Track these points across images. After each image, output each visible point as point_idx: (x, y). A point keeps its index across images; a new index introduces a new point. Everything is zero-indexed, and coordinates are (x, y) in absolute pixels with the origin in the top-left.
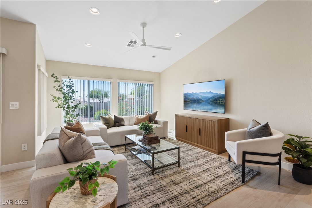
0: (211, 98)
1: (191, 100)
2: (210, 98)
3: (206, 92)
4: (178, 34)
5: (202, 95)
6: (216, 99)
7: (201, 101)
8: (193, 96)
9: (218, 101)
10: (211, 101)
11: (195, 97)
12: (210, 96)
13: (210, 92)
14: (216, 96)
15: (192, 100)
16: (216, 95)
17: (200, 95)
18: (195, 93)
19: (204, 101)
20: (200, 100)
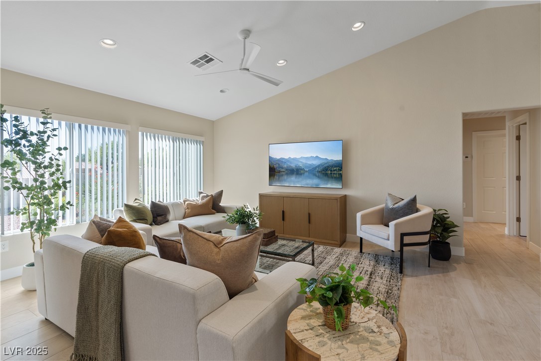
0: (319, 166)
1: (286, 170)
2: (316, 167)
3: (310, 156)
4: (281, 62)
5: (304, 161)
6: (325, 167)
7: (302, 172)
8: (291, 163)
9: (329, 172)
10: (317, 172)
11: (293, 166)
12: (316, 163)
13: (317, 157)
14: (326, 164)
15: (289, 170)
16: (326, 161)
17: (301, 162)
18: (293, 159)
19: (306, 171)
20: (302, 169)
